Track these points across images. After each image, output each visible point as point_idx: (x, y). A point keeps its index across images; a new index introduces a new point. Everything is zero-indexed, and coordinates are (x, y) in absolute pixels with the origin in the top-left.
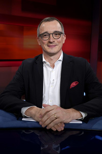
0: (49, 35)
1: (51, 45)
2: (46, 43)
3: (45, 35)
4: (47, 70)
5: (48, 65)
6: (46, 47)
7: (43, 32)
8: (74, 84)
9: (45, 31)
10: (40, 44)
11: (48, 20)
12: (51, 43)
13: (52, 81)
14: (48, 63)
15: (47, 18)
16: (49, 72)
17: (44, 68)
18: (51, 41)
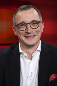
0: (27, 24)
1: (29, 35)
2: (23, 34)
4: (25, 62)
5: (25, 56)
6: (23, 38)
7: (19, 22)
8: (53, 77)
9: (22, 20)
10: (16, 34)
11: (24, 9)
12: (29, 33)
13: (30, 74)
15: (23, 6)
16: (27, 64)
17: (21, 60)
18: (29, 31)
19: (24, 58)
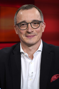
0: (27, 24)
1: (30, 35)
2: (24, 33)
3: (23, 25)
4: (25, 62)
5: (26, 56)
6: (24, 37)
7: (20, 21)
8: (54, 78)
9: (23, 19)
10: (17, 33)
12: (29, 33)
13: (30, 74)
14: (26, 54)
15: (25, 6)
16: (28, 64)
17: (22, 59)
18: (30, 31)
19: (25, 57)
